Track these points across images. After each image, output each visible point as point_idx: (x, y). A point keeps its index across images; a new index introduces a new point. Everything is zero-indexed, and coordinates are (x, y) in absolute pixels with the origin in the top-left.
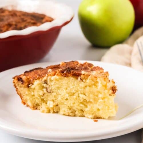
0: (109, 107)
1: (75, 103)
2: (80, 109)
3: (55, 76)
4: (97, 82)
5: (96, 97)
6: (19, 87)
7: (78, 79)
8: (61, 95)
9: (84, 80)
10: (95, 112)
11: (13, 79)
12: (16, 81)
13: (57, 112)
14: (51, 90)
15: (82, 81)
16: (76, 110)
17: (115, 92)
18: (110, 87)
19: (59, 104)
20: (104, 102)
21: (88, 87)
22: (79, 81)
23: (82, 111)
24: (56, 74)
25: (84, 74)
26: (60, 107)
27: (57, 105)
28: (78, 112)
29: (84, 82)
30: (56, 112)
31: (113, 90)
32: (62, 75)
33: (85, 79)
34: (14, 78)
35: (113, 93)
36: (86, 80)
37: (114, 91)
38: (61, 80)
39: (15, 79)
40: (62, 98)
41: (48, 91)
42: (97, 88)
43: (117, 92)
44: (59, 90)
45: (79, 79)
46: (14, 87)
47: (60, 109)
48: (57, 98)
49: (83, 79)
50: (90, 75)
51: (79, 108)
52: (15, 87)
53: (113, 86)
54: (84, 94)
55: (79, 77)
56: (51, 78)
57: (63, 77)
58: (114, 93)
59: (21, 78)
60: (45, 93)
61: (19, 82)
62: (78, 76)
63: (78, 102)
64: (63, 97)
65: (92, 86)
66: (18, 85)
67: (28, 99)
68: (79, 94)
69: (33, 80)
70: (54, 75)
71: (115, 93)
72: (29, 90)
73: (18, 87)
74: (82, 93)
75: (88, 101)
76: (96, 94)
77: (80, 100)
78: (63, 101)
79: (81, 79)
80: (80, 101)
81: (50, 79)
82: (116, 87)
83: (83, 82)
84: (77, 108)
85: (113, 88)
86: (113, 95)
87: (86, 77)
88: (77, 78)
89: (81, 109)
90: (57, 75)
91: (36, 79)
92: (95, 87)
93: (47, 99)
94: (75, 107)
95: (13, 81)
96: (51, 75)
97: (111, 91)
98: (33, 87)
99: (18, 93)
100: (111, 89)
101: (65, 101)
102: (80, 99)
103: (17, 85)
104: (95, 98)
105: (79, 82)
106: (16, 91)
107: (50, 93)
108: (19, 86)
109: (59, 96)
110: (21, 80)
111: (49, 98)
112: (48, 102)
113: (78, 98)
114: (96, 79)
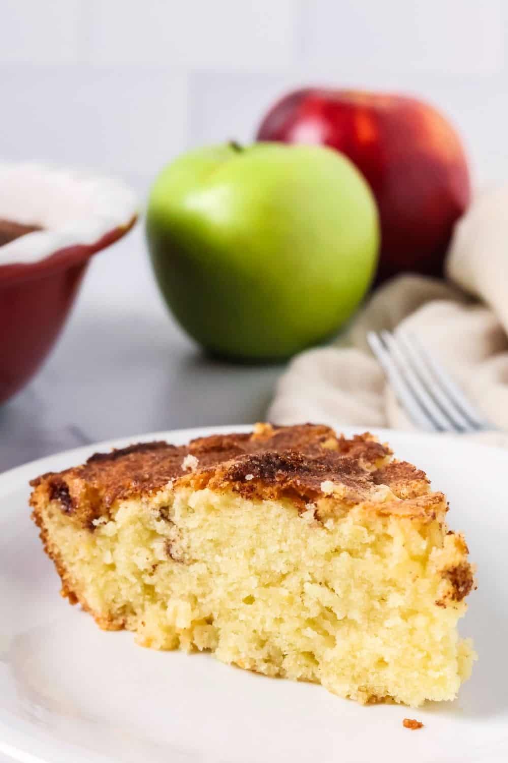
0: (428, 657)
1: (285, 618)
2: (302, 651)
3: (207, 491)
4: (389, 537)
5: (377, 605)
6: (54, 523)
7: (304, 514)
8: (226, 575)
9: (329, 524)
10: (366, 670)
11: (32, 489)
12: (42, 498)
13: (208, 650)
14: (184, 553)
15: (323, 526)
16: (285, 649)
17: (466, 592)
18: (441, 568)
19: (215, 616)
20: (412, 631)
21: (344, 555)
22: (310, 526)
23: (311, 655)
24: (212, 481)
25: (329, 497)
26: (219, 629)
27: (209, 621)
28: (296, 660)
29: (328, 532)
30: (201, 649)
31: (456, 583)
32: (234, 490)
33: (336, 519)
34: (36, 483)
35: (453, 598)
36: (340, 520)
37: (461, 589)
38: (230, 513)
39: (40, 487)
40: (231, 589)
41: (173, 551)
42: (386, 566)
43: (472, 592)
44: (221, 555)
45: (309, 515)
46: (32, 523)
47: (217, 639)
48: (211, 592)
49: (327, 516)
50: (357, 504)
51: (301, 645)
52: (39, 522)
53: (457, 565)
54: (325, 584)
55: (310, 507)
56: (187, 498)
57: (238, 500)
58: (458, 596)
59: (65, 483)
60: (161, 562)
61: (53, 501)
62: (306, 500)
63: (298, 617)
64: (235, 586)
65: (365, 551)
66: (50, 515)
67: (89, 580)
68: (302, 583)
69: (113, 501)
70: (203, 486)
71: (465, 599)
72: (94, 544)
73: (48, 524)
74: (320, 580)
75: (340, 617)
76: (378, 590)
77: (307, 609)
78: (231, 605)
79: (317, 517)
80: (305, 615)
81: (185, 501)
82: (472, 570)
83: (325, 528)
84: (290, 644)
85: (458, 572)
86: (454, 603)
87: (339, 510)
88: (301, 510)
89: (308, 649)
90: (215, 487)
91: (125, 498)
92: (378, 557)
93: (169, 588)
94: (284, 637)
95: (29, 497)
96: (188, 485)
97: (446, 586)
98: (109, 529)
99: (50, 550)
100: (450, 576)
101: (242, 604)
102: (308, 604)
103: (44, 515)
104: (372, 609)
105: (307, 528)
106: (40, 541)
107: (180, 565)
108: (56, 519)
109: (220, 581)
110: (64, 493)
111: (175, 586)
112: (171, 604)
113: (298, 600)
114: (385, 526)
